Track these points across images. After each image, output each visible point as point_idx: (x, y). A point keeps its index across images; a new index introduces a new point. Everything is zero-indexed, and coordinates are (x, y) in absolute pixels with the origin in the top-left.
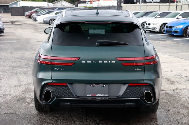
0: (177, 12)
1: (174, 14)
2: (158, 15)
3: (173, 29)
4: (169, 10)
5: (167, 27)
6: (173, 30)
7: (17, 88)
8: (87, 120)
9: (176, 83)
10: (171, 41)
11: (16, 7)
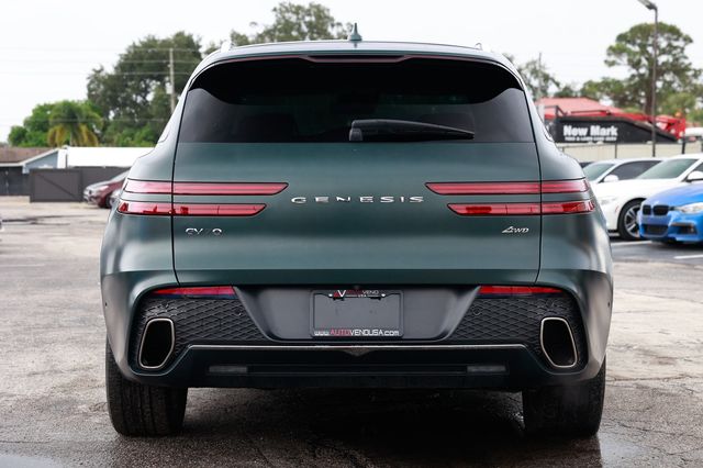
0: (687, 156)
1: (675, 165)
2: (610, 173)
3: (670, 217)
4: (654, 155)
5: (647, 210)
6: (672, 220)
7: (39, 378)
8: (315, 456)
9: (680, 362)
10: (666, 262)
11: (51, 167)
